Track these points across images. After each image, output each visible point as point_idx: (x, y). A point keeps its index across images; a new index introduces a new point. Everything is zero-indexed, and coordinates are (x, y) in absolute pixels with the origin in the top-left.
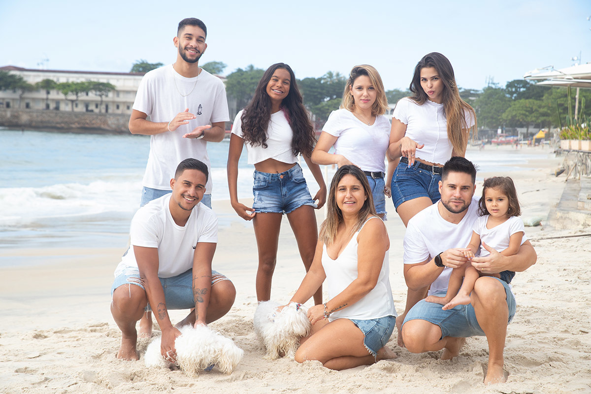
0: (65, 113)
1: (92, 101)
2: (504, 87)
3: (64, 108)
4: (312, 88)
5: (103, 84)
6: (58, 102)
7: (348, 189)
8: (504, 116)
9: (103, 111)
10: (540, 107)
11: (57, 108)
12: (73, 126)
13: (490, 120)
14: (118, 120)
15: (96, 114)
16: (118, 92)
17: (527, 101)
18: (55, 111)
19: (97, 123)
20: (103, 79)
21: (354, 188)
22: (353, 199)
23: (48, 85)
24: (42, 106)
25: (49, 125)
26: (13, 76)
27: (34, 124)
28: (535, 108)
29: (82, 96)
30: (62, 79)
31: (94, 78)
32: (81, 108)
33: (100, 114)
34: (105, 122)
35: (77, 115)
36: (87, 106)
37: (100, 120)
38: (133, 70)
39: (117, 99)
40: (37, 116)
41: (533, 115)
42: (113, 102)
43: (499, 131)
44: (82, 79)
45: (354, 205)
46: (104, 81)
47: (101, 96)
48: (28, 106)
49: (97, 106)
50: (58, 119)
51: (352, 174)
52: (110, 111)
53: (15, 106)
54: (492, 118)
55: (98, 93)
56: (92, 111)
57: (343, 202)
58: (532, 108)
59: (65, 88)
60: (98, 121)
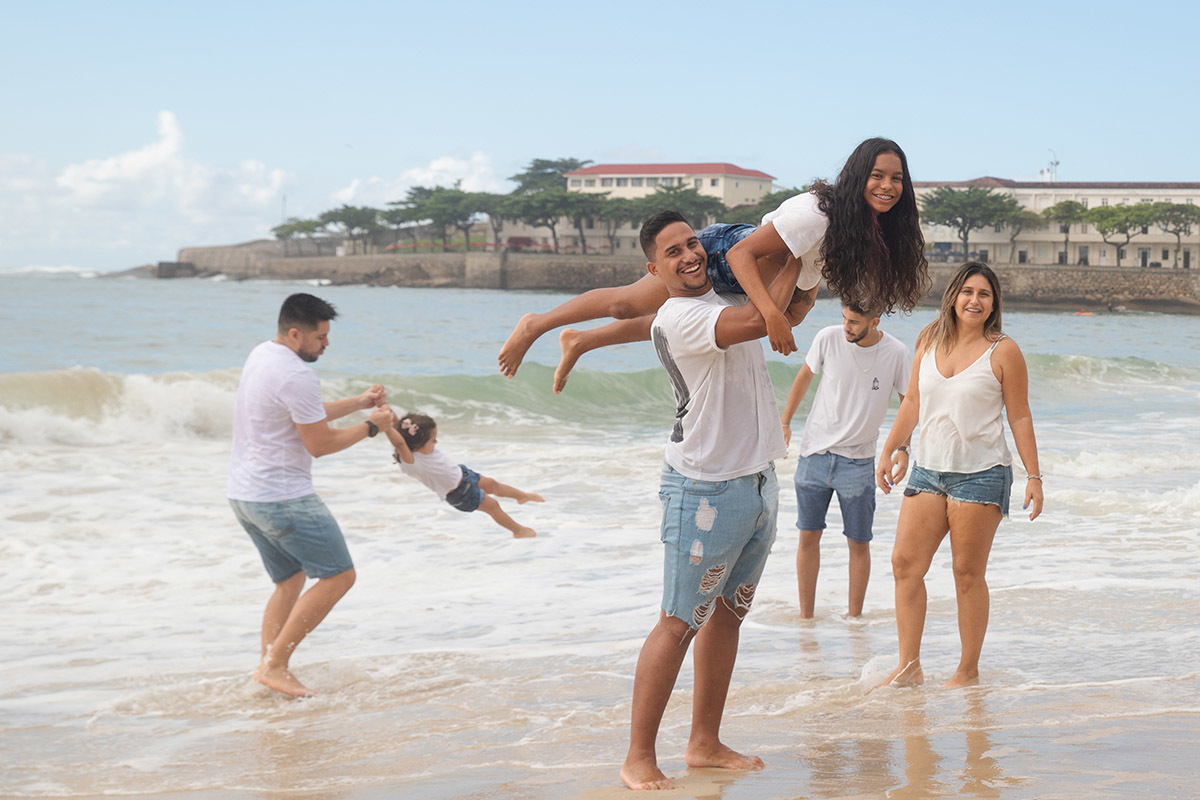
0: (1099, 270)
1: (1156, 244)
3: (1094, 259)
5: (1181, 208)
6: (1084, 249)
7: (975, 293)
9: (1181, 264)
11: (1084, 261)
12: (1121, 297)
15: (1167, 272)
18: (1081, 267)
19: (1170, 290)
20: (1178, 198)
21: (982, 293)
22: (979, 307)
23: (1068, 214)
24: (1051, 257)
25: (1070, 296)
26: (997, 198)
27: (1039, 294)
29: (1137, 236)
30: (1093, 201)
31: (1159, 196)
32: (1131, 260)
33: (1176, 271)
34: (1187, 289)
35: (1126, 274)
36: (1144, 255)
37: (1177, 284)
40: (1047, 279)
42: (1199, 245)
44: (1133, 199)
45: (979, 315)
46: (1182, 201)
47: (1176, 233)
48: (1023, 258)
49: (1165, 256)
50: (1089, 285)
51: (983, 274)
52: (1193, 264)
53: (1000, 257)
55: (1171, 227)
56: (1158, 265)
57: (965, 309)
59: (1104, 217)
60: (1173, 287)
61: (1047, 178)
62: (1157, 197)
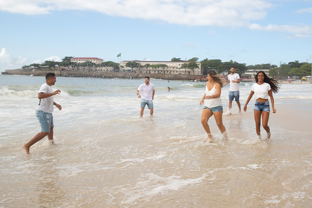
0: (152, 74)
1: (160, 70)
2: (288, 64)
3: (151, 72)
4: (228, 65)
5: (164, 65)
6: (150, 71)
8: (289, 73)
10: (300, 70)
13: (285, 74)
14: (168, 75)
15: (162, 74)
16: (168, 67)
17: (296, 68)
18: (149, 73)
19: (162, 76)
20: (163, 63)
23: (148, 66)
24: (145, 72)
26: (137, 63)
28: (299, 70)
29: (157, 69)
30: (151, 64)
32: (157, 72)
34: (165, 76)
35: (156, 74)
36: (158, 72)
38: (171, 60)
39: (167, 69)
41: (298, 72)
42: (166, 70)
43: (289, 77)
46: (164, 64)
47: (163, 68)
48: (141, 72)
49: (161, 72)
52: (165, 73)
53: (138, 72)
54: (286, 73)
55: (162, 68)
58: (298, 70)
59: (152, 66)
61: (144, 61)
62: (160, 63)
